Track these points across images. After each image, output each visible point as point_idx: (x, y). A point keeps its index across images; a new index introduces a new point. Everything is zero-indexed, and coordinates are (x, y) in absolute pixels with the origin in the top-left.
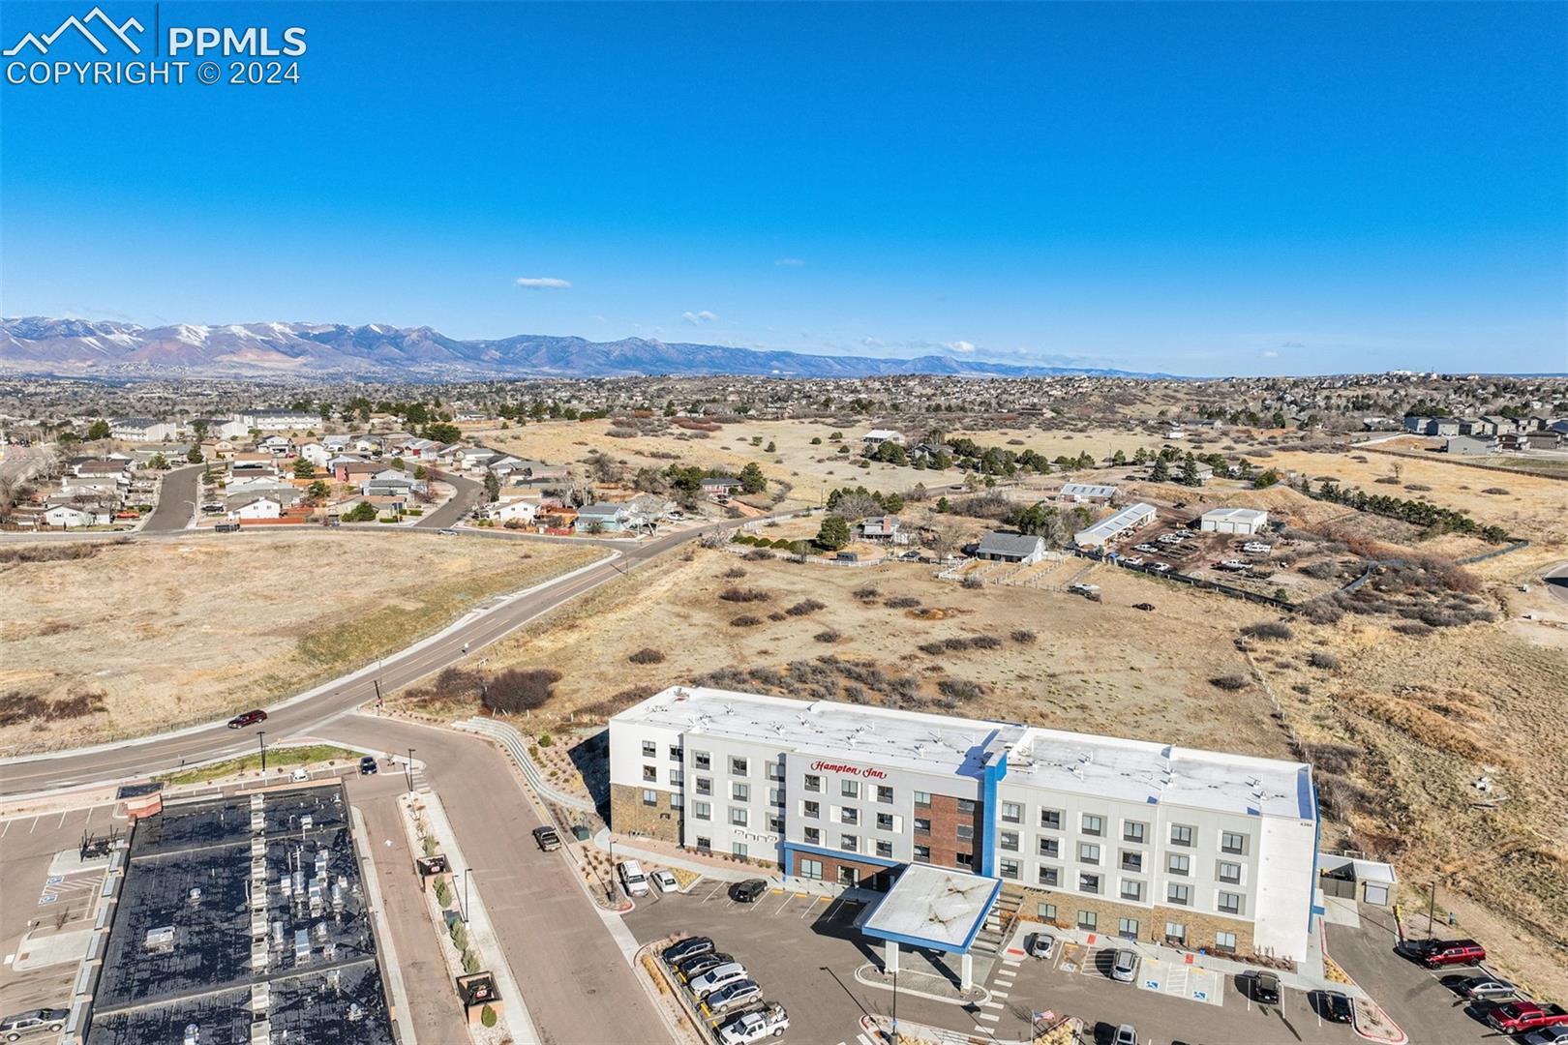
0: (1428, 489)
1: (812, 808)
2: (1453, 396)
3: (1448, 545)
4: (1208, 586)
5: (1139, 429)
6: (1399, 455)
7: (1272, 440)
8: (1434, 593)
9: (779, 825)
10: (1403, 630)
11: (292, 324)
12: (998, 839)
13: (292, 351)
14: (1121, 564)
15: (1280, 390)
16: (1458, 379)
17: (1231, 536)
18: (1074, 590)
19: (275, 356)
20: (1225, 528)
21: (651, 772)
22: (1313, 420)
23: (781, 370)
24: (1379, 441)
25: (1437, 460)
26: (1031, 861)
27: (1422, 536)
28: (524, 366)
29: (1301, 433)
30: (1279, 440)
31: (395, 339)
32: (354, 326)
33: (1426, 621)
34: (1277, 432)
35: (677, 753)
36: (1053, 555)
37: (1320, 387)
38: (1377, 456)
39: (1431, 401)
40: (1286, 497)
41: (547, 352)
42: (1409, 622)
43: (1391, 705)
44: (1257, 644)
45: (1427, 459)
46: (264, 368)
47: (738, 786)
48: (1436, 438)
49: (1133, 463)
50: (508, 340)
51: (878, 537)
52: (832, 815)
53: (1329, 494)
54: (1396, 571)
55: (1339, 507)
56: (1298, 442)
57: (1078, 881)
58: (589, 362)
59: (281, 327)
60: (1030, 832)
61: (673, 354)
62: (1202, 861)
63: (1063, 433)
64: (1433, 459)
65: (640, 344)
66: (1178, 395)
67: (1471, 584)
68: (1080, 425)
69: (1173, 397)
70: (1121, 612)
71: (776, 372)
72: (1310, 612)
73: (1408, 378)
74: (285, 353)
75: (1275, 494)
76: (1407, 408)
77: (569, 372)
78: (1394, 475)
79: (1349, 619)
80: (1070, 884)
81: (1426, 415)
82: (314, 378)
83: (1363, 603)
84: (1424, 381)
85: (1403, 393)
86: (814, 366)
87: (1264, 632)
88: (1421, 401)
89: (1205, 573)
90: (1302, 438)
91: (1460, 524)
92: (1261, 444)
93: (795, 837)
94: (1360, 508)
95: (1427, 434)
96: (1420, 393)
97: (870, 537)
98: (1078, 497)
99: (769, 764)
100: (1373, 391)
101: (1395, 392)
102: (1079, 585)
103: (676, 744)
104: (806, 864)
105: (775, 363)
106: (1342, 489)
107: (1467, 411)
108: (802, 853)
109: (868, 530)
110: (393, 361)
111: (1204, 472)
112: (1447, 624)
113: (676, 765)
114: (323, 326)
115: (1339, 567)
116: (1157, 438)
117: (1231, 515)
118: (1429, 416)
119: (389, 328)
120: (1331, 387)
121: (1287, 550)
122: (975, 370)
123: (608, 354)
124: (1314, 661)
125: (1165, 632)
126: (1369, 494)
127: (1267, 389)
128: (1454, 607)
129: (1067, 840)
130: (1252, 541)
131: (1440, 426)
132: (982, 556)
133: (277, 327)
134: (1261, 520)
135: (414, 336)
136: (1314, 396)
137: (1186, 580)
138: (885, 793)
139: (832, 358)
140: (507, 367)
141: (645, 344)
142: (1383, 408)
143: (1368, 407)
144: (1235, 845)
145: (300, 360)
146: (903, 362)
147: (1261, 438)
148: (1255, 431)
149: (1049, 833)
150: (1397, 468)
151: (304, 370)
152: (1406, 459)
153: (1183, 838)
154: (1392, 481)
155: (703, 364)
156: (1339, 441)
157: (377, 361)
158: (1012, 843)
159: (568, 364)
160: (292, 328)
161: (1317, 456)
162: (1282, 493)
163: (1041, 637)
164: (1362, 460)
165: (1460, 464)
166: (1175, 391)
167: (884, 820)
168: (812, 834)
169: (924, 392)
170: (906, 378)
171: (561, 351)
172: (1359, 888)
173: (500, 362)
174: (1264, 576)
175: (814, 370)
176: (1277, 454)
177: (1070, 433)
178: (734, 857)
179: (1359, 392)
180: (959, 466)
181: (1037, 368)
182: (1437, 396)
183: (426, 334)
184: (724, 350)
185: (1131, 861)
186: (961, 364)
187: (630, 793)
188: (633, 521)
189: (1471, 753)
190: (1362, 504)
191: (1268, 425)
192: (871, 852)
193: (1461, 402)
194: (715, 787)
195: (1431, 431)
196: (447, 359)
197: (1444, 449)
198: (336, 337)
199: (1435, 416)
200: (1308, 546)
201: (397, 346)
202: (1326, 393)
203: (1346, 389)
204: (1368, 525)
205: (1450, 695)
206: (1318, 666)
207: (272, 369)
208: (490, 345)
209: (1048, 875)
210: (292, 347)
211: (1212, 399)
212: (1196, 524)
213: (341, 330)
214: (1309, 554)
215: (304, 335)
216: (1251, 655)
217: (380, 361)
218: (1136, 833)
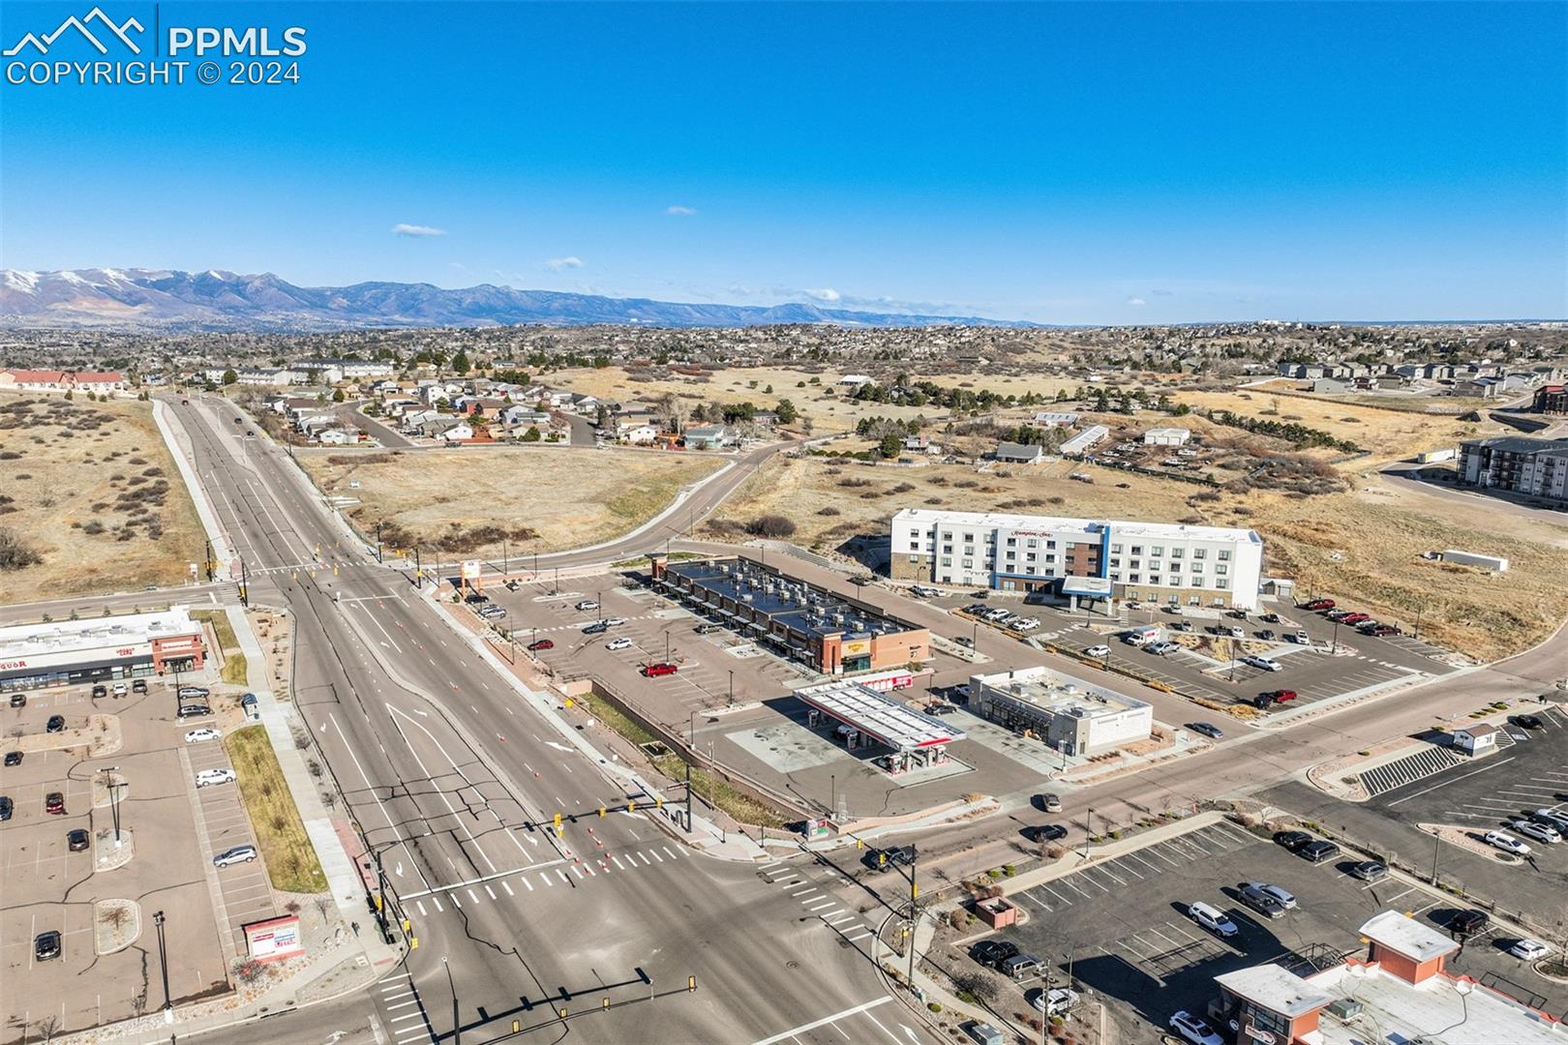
0: (1300, 419)
1: (1011, 555)
2: (1316, 345)
3: (1318, 453)
4: (1160, 475)
5: (1062, 374)
6: (1276, 393)
7: (1173, 382)
8: (1308, 478)
9: (991, 567)
10: (1290, 496)
11: (126, 269)
12: (1109, 563)
13: (130, 299)
14: (1098, 463)
15: (1157, 338)
16: (1321, 329)
17: (1167, 446)
18: (1073, 478)
19: (112, 304)
20: (1162, 441)
21: (915, 546)
22: (1205, 366)
23: (639, 318)
24: (1259, 382)
25: (1306, 398)
26: (1124, 571)
27: (1297, 448)
28: (373, 315)
29: (1196, 377)
30: (1178, 382)
31: (238, 286)
32: (193, 272)
33: (1304, 492)
34: (1176, 376)
35: (932, 535)
36: (1049, 459)
37: (1195, 337)
38: (1259, 394)
39: (1298, 349)
40: (1197, 422)
41: (397, 299)
42: (1293, 492)
43: (1286, 527)
44: (1199, 503)
45: (1297, 396)
46: (102, 317)
47: (967, 548)
48: (1305, 380)
49: (1074, 400)
50: (355, 287)
51: (917, 449)
52: (1022, 558)
53: (1228, 420)
54: (1283, 465)
55: (1236, 429)
56: (1194, 384)
57: (1149, 580)
58: (441, 310)
59: (115, 273)
60: (1125, 558)
61: (528, 303)
62: (1209, 566)
63: (1001, 378)
64: (1302, 397)
65: (492, 291)
66: (1066, 345)
67: (1332, 473)
68: (1014, 371)
69: (1060, 346)
70: (1110, 489)
71: (634, 320)
72: (1229, 487)
73: (1276, 328)
74: (124, 302)
75: (1189, 418)
76: (1278, 355)
77: (421, 320)
78: (1273, 408)
79: (1254, 491)
80: (1145, 581)
81: (1296, 361)
82: (157, 327)
83: (1262, 484)
84: (1291, 330)
85: (1271, 342)
86: (672, 314)
87: (1203, 498)
88: (1289, 350)
89: (1155, 467)
90: (1197, 381)
91: (1325, 440)
92: (1164, 385)
93: (1001, 569)
94: (1252, 430)
95: (1297, 377)
96: (1286, 342)
97: (911, 449)
98: (1049, 422)
99: (986, 535)
100: (1243, 340)
101: (1264, 341)
102: (1076, 475)
103: (931, 529)
104: (1006, 584)
105: (632, 311)
106: (1238, 417)
107: (1329, 359)
108: (1004, 577)
109: (909, 445)
110: (237, 309)
111: (1135, 405)
112: (1317, 493)
113: (931, 541)
114: (159, 273)
115: (1245, 463)
116: (1080, 381)
117: (1166, 432)
118: (1299, 363)
119: (230, 275)
120: (1205, 336)
121: (1207, 454)
122: (838, 318)
123: (459, 302)
124: (1237, 511)
125: (1141, 498)
126: (1258, 420)
127: (1145, 338)
128: (1320, 485)
129: (1144, 560)
130: (1182, 449)
131: (1308, 371)
132: (1000, 459)
133: (111, 274)
134: (1186, 435)
135: (257, 283)
136: (1190, 344)
137: (1145, 472)
138: (1051, 544)
139: (691, 306)
140: (357, 316)
141: (498, 291)
142: (1255, 356)
143: (1242, 355)
144: (1225, 556)
145: (139, 308)
146: (764, 310)
147: (1164, 381)
148: (1158, 376)
149: (1135, 557)
150: (1275, 403)
151: (145, 319)
152: (1281, 397)
153: (1200, 554)
154: (1271, 413)
155: (559, 312)
156: (1227, 383)
157: (220, 309)
158: (1116, 562)
159: (419, 312)
160: (127, 275)
161: (1211, 395)
162: (1194, 419)
163: (1067, 501)
164: (1247, 398)
165: (1324, 400)
166: (1061, 340)
167: (1050, 558)
168: (1010, 568)
169: (811, 341)
170: (788, 327)
171: (411, 298)
172: (1277, 589)
173: (350, 310)
174: (1196, 469)
175: (673, 318)
176: (1180, 394)
177: (1007, 378)
178: (964, 585)
179: (1231, 341)
180: (932, 403)
181: (899, 316)
182: (1303, 345)
183: (269, 280)
184: (581, 297)
185: (1175, 567)
186: (823, 312)
187: (903, 557)
188: (725, 441)
189: (1331, 545)
190: (1253, 427)
191: (1167, 371)
192: (1043, 574)
193: (1324, 351)
194: (954, 550)
195: (1301, 374)
196: (293, 308)
197: (1311, 389)
198: (174, 284)
199: (1304, 362)
200: (1221, 451)
201: (240, 294)
202: (1200, 342)
203: (1218, 338)
204: (1258, 440)
205: (1319, 523)
206: (1240, 513)
207: (110, 318)
208: (336, 292)
209: (1134, 578)
210: (129, 294)
211: (1096, 348)
212: (1140, 439)
213: (180, 277)
214: (1223, 456)
215: (141, 282)
216: (1199, 509)
217: (224, 309)
218: (1178, 554)
